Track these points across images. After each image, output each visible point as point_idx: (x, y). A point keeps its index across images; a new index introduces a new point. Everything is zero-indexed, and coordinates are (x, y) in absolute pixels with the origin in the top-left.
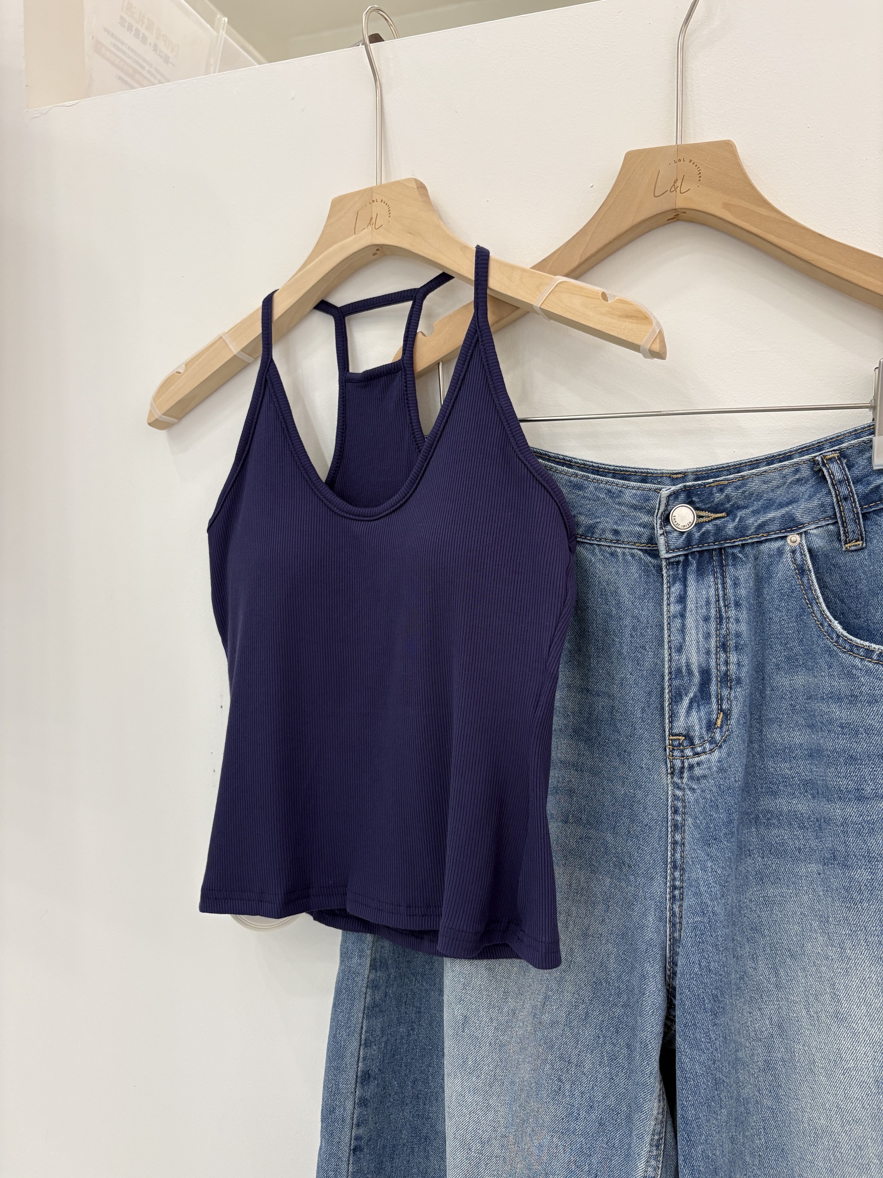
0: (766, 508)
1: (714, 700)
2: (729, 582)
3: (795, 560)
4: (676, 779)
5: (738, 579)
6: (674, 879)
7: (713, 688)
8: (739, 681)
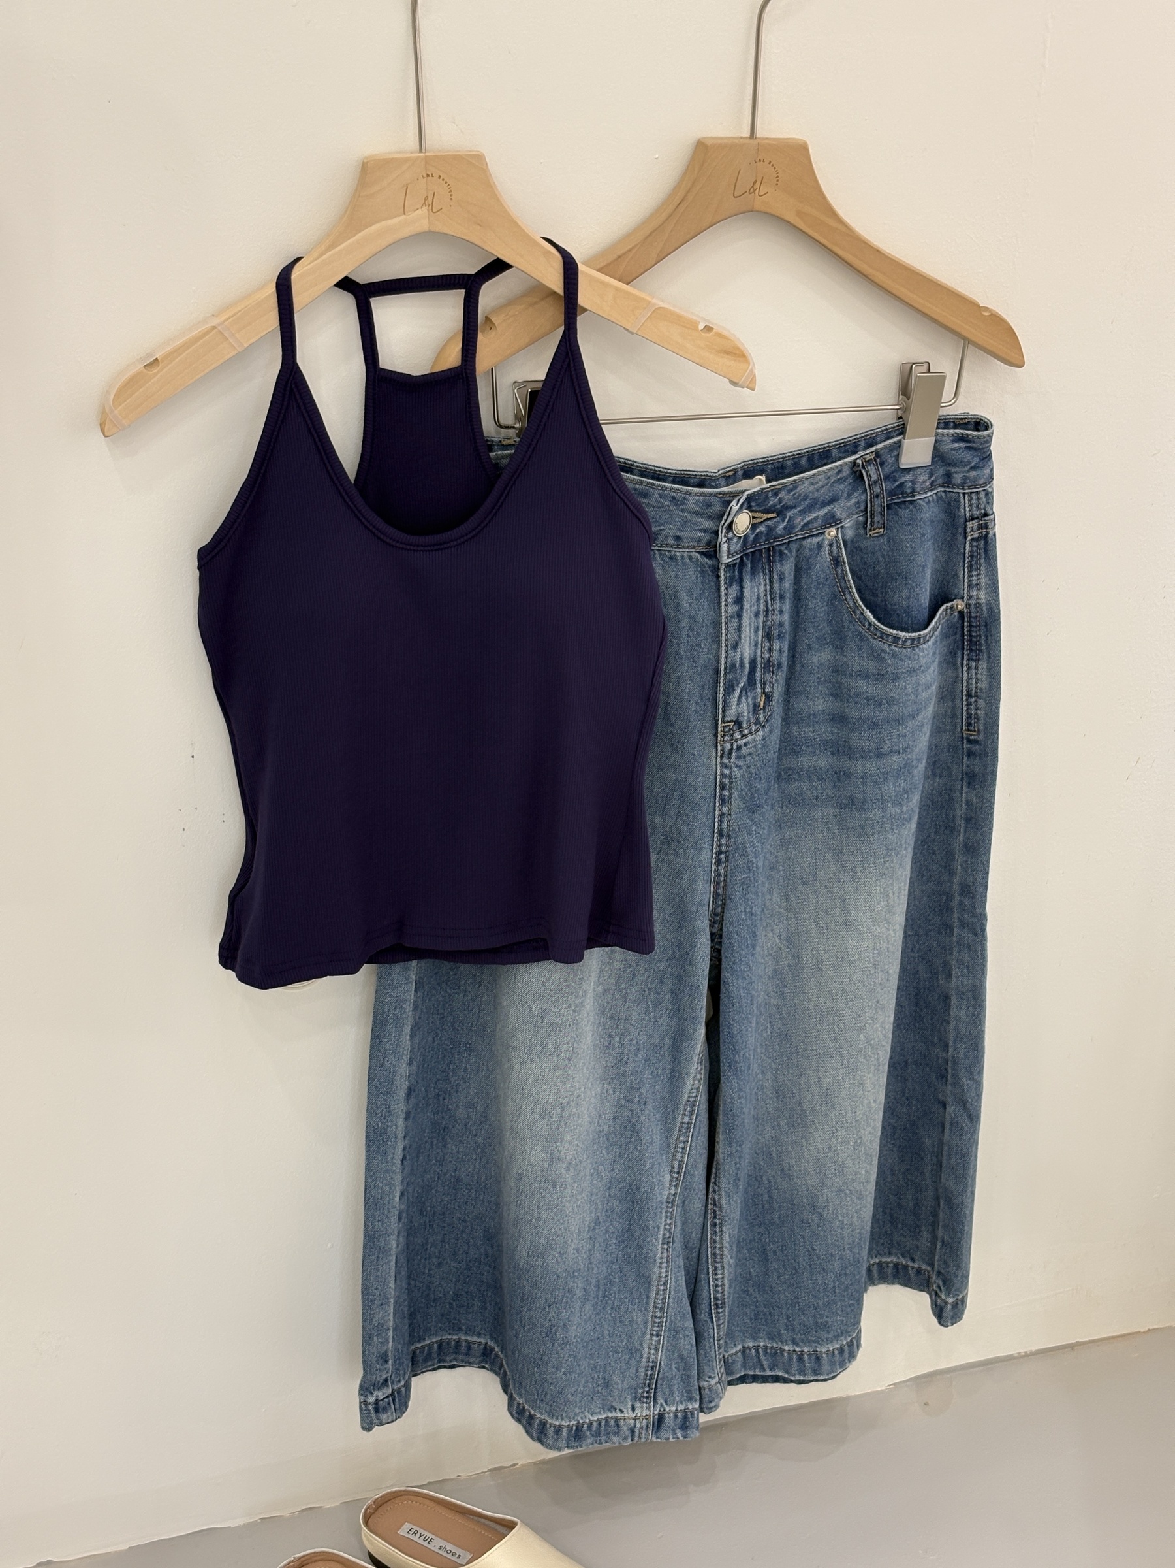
0: (811, 508)
1: (758, 685)
2: (776, 577)
3: (832, 552)
4: (725, 761)
5: (783, 574)
6: (720, 846)
7: (758, 674)
8: (780, 665)
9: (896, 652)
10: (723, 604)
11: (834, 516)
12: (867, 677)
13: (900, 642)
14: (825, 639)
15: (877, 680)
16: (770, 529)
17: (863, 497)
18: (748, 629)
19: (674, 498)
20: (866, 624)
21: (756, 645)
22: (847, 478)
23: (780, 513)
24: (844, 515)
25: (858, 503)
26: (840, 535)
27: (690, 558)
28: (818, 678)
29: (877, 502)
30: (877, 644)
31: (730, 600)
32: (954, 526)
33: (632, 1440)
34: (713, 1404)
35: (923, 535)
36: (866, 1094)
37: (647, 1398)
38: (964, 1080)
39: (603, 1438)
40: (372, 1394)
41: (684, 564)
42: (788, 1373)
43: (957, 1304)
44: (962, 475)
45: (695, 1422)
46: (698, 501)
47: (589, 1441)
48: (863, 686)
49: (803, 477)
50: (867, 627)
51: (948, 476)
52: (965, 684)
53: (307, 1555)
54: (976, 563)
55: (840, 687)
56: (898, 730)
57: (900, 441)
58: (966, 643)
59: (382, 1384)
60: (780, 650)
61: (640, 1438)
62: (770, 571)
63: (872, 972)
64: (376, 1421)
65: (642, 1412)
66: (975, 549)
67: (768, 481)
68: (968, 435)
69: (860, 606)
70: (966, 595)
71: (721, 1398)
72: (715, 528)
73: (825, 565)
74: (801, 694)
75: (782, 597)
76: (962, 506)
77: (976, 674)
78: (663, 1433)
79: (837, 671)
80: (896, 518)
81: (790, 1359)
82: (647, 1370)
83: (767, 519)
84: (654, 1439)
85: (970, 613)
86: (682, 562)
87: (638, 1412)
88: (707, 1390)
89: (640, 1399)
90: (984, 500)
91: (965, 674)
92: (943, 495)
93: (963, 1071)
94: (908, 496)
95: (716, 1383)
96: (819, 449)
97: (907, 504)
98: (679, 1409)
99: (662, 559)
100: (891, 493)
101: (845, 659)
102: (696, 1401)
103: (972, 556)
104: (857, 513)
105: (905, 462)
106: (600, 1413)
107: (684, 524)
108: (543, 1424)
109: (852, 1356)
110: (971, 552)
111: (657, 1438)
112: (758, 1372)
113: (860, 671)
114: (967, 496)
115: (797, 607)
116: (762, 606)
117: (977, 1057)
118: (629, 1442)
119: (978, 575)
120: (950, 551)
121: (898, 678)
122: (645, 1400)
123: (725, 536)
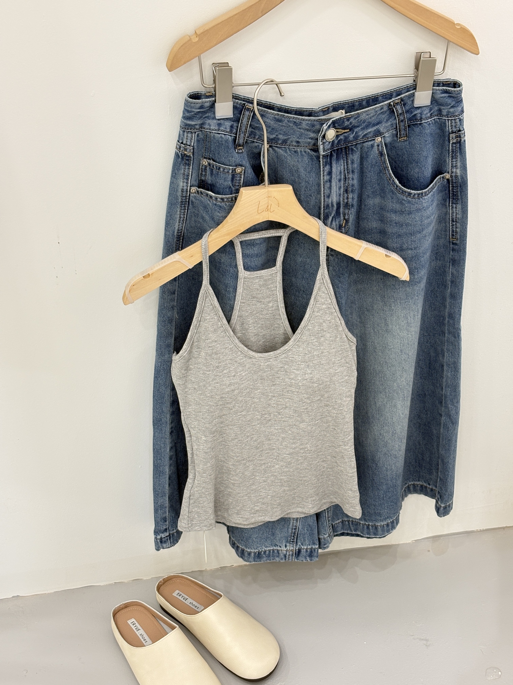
9: (410, 200)
10: (322, 175)
11: (379, 131)
12: (396, 212)
13: (412, 196)
14: (376, 192)
15: (400, 214)
16: (346, 138)
17: (395, 122)
18: (335, 188)
19: (295, 122)
20: (395, 186)
21: (340, 195)
22: (386, 112)
23: (351, 129)
24: (385, 131)
25: (392, 124)
26: (383, 141)
27: (305, 152)
28: (373, 212)
29: (402, 124)
30: (401, 196)
31: (325, 173)
32: (444, 136)
33: (285, 560)
34: (326, 546)
35: (426, 141)
36: (398, 410)
37: (293, 542)
38: (450, 405)
39: (271, 558)
40: (159, 534)
41: (302, 155)
42: (362, 534)
43: (446, 507)
44: (447, 110)
45: (316, 554)
46: (308, 123)
47: (265, 559)
48: (394, 217)
49: (362, 112)
50: (395, 187)
51: (440, 110)
52: (451, 215)
53: (129, 602)
54: (455, 155)
55: (383, 216)
56: (411, 238)
57: (414, 93)
58: (451, 195)
59: (164, 531)
60: (353, 198)
61: (289, 559)
62: (347, 159)
63: (400, 354)
64: (161, 547)
65: (290, 548)
66: (454, 148)
67: (346, 113)
68: (449, 90)
69: (392, 177)
70: (450, 171)
71: (330, 543)
72: (316, 137)
73: (376, 156)
74: (365, 220)
75: (353, 172)
76: (447, 126)
77: (456, 210)
78: (300, 558)
79: (382, 209)
80: (413, 132)
81: (363, 527)
82: (292, 530)
83: (344, 133)
84: (296, 560)
85: (453, 180)
86: (301, 154)
87: (288, 548)
88: (323, 540)
89: (289, 542)
90: (459, 123)
91: (451, 210)
92: (438, 120)
93: (449, 401)
94: (418, 121)
95: (327, 537)
96: (372, 97)
97: (418, 125)
98: (308, 548)
99: (290, 152)
100: (410, 119)
101: (385, 203)
102: (316, 545)
103: (453, 151)
104: (392, 129)
105: (417, 104)
106: (270, 547)
107: (301, 135)
108: (243, 551)
109: (393, 528)
110: (452, 149)
111: (297, 560)
112: (349, 532)
113: (392, 209)
114: (449, 121)
115: (362, 176)
116: (342, 176)
117: (456, 395)
118: (284, 561)
119: (456, 161)
120: (442, 149)
121: (411, 213)
122: (291, 543)
123: (321, 141)
